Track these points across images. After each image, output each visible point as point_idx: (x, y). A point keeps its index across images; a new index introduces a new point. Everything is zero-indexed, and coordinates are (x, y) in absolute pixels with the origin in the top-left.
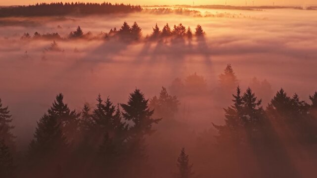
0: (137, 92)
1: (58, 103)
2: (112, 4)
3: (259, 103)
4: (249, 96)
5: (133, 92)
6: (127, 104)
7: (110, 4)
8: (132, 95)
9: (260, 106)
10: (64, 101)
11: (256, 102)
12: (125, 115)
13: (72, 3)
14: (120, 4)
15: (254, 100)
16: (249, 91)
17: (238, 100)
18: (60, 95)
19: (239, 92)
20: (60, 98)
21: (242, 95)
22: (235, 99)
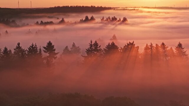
0: (50, 42)
1: (18, 46)
2: (96, 7)
3: (100, 47)
4: (96, 44)
5: (48, 42)
6: (46, 47)
7: (95, 6)
8: (48, 43)
9: (100, 48)
10: (20, 46)
11: (98, 46)
12: (44, 51)
13: (74, 6)
14: (100, 7)
15: (98, 45)
16: (96, 42)
17: (91, 45)
18: (19, 43)
19: (91, 42)
20: (19, 44)
21: (93, 43)
22: (90, 45)
